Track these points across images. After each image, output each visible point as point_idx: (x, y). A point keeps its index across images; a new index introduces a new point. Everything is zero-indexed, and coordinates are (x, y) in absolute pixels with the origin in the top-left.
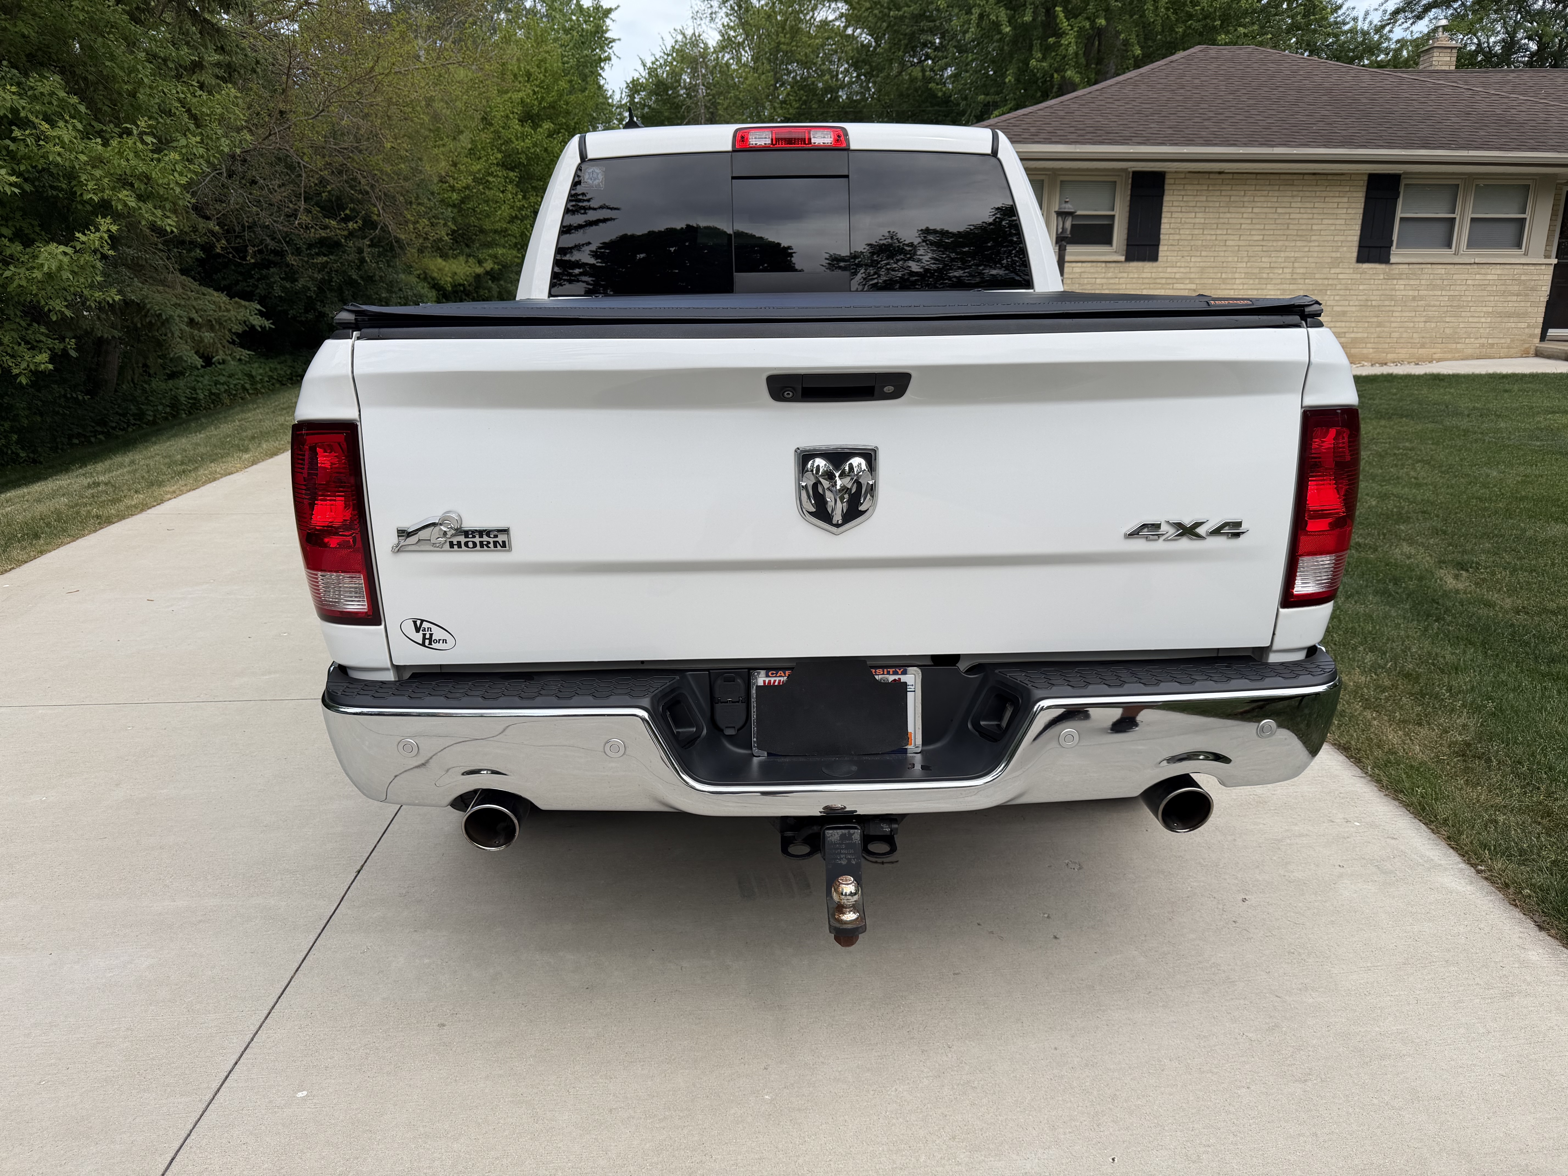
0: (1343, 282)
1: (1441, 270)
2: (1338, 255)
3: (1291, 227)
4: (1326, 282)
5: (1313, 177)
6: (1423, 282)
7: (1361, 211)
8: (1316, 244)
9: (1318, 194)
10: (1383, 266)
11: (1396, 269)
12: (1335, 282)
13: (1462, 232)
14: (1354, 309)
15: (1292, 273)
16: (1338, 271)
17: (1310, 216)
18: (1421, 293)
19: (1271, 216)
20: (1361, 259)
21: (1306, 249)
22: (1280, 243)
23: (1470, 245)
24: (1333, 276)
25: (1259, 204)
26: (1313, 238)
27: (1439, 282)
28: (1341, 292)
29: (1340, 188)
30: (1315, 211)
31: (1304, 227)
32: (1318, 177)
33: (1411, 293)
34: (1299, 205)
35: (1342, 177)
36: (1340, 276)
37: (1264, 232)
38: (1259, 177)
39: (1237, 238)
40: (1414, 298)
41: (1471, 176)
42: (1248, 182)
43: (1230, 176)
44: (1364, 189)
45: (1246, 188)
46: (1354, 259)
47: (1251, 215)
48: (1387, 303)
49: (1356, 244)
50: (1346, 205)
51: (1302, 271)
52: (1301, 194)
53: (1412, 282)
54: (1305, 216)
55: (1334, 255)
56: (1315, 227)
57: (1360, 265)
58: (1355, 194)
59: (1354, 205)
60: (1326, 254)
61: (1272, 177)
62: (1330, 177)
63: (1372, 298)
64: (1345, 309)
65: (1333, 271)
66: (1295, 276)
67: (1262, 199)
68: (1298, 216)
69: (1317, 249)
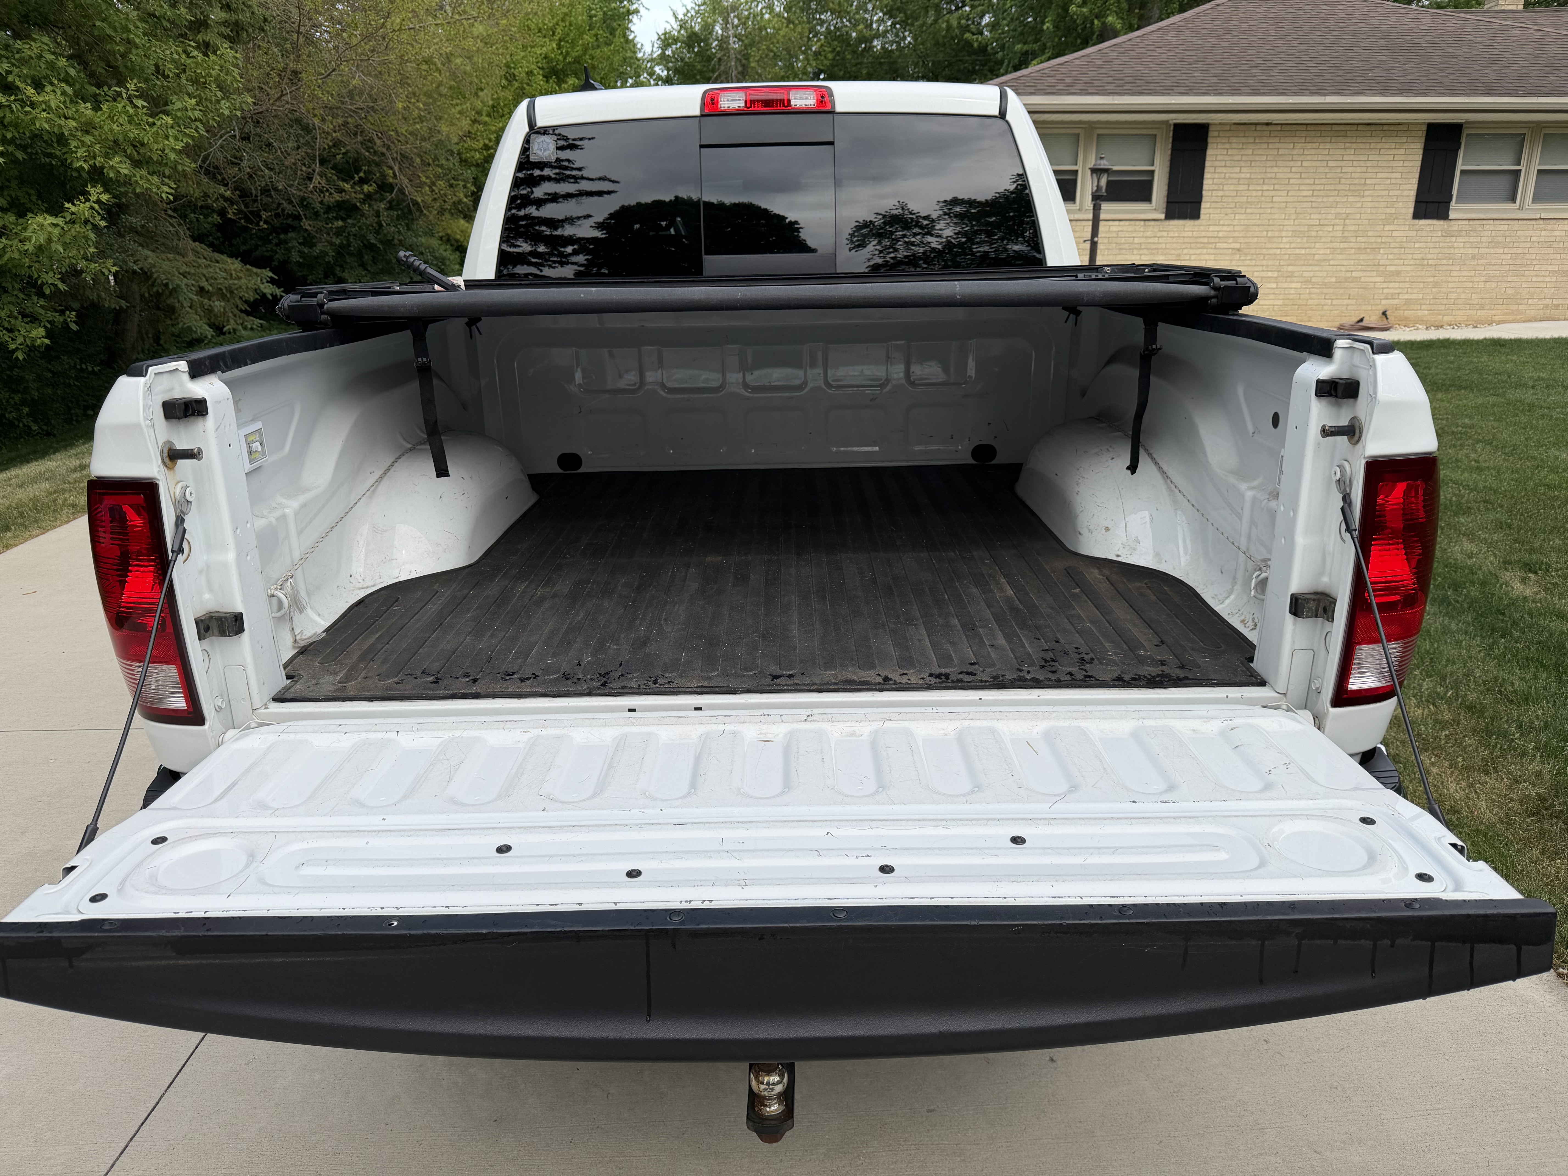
0: (1399, 239)
1: (1503, 226)
2: (1393, 211)
3: (1343, 181)
4: (1379, 240)
5: (1368, 128)
6: (1484, 239)
7: (1419, 164)
8: (1370, 199)
9: (1372, 145)
10: (1441, 222)
11: (1454, 226)
12: (1390, 240)
13: (1528, 185)
14: (1408, 268)
15: (1343, 231)
16: (1392, 227)
17: (1364, 169)
18: (1482, 251)
19: (1322, 170)
20: (1417, 215)
21: (1359, 205)
22: (1331, 199)
23: (1536, 199)
24: (1386, 234)
25: (1309, 158)
26: (1367, 193)
27: (1501, 239)
28: (1396, 251)
29: (1397, 140)
30: (1369, 164)
31: (1356, 181)
32: (1373, 128)
33: (1470, 251)
34: (1352, 158)
35: (1400, 128)
36: (1395, 233)
37: (1313, 187)
38: (1309, 128)
39: (1284, 193)
40: (1474, 257)
41: (1540, 125)
42: (1298, 134)
43: (1279, 128)
44: (1423, 140)
45: (1296, 140)
46: (1411, 216)
47: (1300, 170)
48: (1445, 262)
49: (1413, 199)
50: (1403, 158)
51: (1353, 228)
52: (1354, 146)
53: (1472, 239)
54: (1358, 170)
55: (1388, 211)
56: (1368, 181)
57: (1417, 221)
58: (1412, 146)
59: (1410, 158)
60: (1380, 211)
61: (1323, 128)
62: (1385, 128)
63: (1429, 256)
64: (1400, 268)
65: (1387, 228)
66: (1346, 234)
67: (1313, 152)
68: (1351, 170)
69: (1370, 205)
